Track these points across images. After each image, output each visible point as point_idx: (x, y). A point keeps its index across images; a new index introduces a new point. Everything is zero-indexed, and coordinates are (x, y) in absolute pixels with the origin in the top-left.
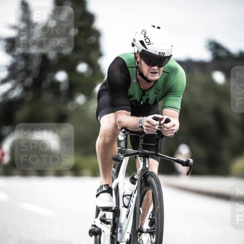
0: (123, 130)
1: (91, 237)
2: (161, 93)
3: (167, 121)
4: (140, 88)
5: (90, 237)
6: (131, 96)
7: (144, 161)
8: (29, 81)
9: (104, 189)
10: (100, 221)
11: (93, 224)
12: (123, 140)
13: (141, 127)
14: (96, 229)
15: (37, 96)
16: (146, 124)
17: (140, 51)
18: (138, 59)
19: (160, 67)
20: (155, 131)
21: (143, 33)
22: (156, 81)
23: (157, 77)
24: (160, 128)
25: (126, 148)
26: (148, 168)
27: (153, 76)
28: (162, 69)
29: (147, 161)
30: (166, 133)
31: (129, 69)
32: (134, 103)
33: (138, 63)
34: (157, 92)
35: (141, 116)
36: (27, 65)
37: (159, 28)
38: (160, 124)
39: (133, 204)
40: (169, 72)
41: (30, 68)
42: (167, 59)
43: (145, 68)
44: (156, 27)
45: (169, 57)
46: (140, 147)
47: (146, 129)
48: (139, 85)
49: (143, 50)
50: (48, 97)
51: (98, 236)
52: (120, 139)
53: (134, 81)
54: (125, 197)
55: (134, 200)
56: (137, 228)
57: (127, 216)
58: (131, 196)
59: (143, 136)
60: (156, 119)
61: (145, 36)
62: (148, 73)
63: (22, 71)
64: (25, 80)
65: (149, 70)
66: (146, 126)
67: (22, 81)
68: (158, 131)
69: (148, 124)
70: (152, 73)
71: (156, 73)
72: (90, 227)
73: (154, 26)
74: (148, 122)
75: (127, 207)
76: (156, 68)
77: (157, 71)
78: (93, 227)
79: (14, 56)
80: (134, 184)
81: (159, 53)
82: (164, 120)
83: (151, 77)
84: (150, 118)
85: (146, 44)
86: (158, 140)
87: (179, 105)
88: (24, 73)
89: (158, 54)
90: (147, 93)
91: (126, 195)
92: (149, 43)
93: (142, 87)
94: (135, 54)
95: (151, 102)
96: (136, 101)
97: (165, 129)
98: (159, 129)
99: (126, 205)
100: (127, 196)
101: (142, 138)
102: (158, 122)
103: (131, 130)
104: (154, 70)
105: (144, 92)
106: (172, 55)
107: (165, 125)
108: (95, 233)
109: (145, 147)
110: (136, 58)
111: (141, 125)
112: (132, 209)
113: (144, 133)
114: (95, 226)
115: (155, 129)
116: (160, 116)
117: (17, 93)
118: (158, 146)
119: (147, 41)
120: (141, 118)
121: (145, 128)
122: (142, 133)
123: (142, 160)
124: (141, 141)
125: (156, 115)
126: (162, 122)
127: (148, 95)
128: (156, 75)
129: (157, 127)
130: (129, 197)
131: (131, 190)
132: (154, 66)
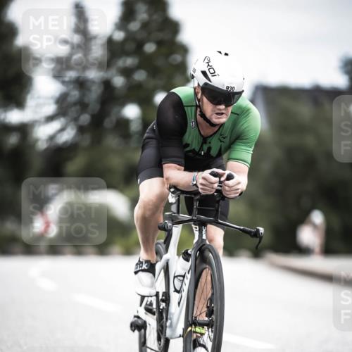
0: (172, 190)
1: (134, 331)
2: (227, 141)
3: (230, 177)
4: (200, 133)
5: (132, 332)
6: (187, 145)
7: (199, 230)
8: (85, 119)
9: (145, 266)
10: (144, 311)
11: (136, 314)
12: (175, 203)
13: (195, 185)
14: (140, 322)
15: (97, 140)
16: (201, 181)
17: (201, 85)
18: (199, 95)
19: (227, 106)
20: (214, 190)
21: (206, 61)
22: (222, 125)
23: (223, 119)
24: (221, 186)
25: (178, 213)
26: (205, 240)
27: (219, 118)
28: (230, 109)
29: (204, 230)
30: (228, 193)
31: (186, 108)
33: (199, 102)
34: (222, 139)
35: (195, 171)
36: (83, 95)
37: (226, 54)
38: (220, 182)
39: (185, 288)
40: (238, 113)
41: (86, 100)
42: (236, 96)
43: (208, 108)
44: (223, 53)
45: (240, 93)
46: (195, 211)
47: (201, 189)
48: (199, 131)
49: (206, 84)
50: (112, 141)
51: (143, 331)
52: (170, 202)
53: (192, 124)
54: (176, 279)
55: (187, 281)
56: (190, 319)
57: (179, 303)
58: (184, 276)
59: (198, 197)
61: (208, 65)
62: (212, 115)
63: (75, 104)
64: (79, 116)
65: (212, 111)
66: (201, 184)
67: (76, 120)
68: (217, 191)
69: (204, 182)
70: (217, 114)
71: (222, 114)
72: (132, 319)
73: (220, 52)
74: (204, 178)
75: (178, 292)
76: (222, 107)
77: (223, 112)
78: (136, 319)
79: (63, 83)
80: (188, 260)
81: (228, 87)
82: (225, 177)
83: (215, 120)
84: (207, 173)
85: (209, 75)
86: (218, 202)
87: (249, 157)
88: (78, 107)
89: (225, 89)
90: (209, 140)
91: (177, 276)
92: (214, 74)
93: (202, 133)
94: (195, 89)
95: (214, 152)
96: (193, 151)
97: (227, 188)
98: (220, 188)
99: (178, 289)
100: (179, 278)
101: (197, 200)
102: (217, 179)
103: (182, 189)
104: (220, 110)
105: (205, 140)
106: (243, 91)
107: (227, 182)
108: (139, 326)
109: (201, 212)
110: (196, 94)
111: (195, 183)
112: (185, 294)
113: (199, 193)
114: (138, 317)
115: (213, 188)
116: (220, 171)
117: (68, 136)
118: (217, 211)
119: (212, 71)
120: (196, 173)
121: (200, 186)
122: (197, 193)
123: (198, 229)
124: (196, 204)
125: (215, 170)
126: (222, 179)
127: (210, 143)
128: (222, 116)
129: (216, 186)
130: (181, 278)
131: (184, 269)
132: (220, 104)
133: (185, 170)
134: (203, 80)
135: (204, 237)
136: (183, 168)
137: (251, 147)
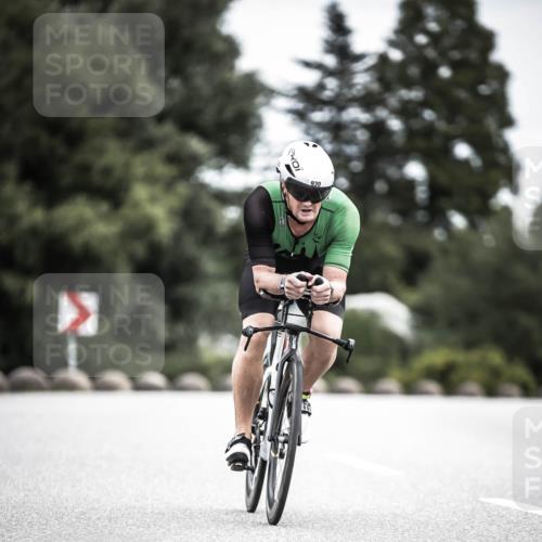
2: (322, 241)
4: (292, 232)
6: (278, 246)
13: (283, 289)
16: (287, 284)
17: (285, 180)
19: (315, 202)
21: (291, 154)
22: (315, 223)
23: (311, 217)
26: (294, 350)
27: (306, 216)
28: (318, 206)
30: (316, 299)
31: (274, 204)
32: (283, 255)
33: (285, 197)
34: (316, 240)
45: (329, 189)
47: (287, 292)
48: (290, 229)
49: (289, 179)
53: (280, 222)
60: (301, 278)
61: (293, 159)
62: (298, 212)
65: (298, 207)
69: (289, 285)
70: (304, 211)
71: (310, 210)
74: (290, 281)
76: (308, 204)
77: (310, 208)
81: (312, 182)
82: (313, 281)
84: (293, 276)
85: (293, 169)
87: (348, 262)
89: (310, 184)
90: (301, 240)
92: (298, 168)
94: (281, 183)
96: (285, 251)
102: (304, 283)
104: (306, 207)
105: (296, 239)
107: (315, 287)
110: (282, 189)
111: (282, 286)
115: (299, 293)
116: (308, 275)
118: (310, 318)
119: (296, 165)
120: (284, 276)
121: (286, 290)
125: (303, 273)
126: (310, 284)
127: (303, 244)
128: (309, 213)
129: (302, 290)
132: (306, 200)
133: (276, 272)
134: (286, 175)
135: (294, 347)
136: (274, 269)
137: (348, 249)
